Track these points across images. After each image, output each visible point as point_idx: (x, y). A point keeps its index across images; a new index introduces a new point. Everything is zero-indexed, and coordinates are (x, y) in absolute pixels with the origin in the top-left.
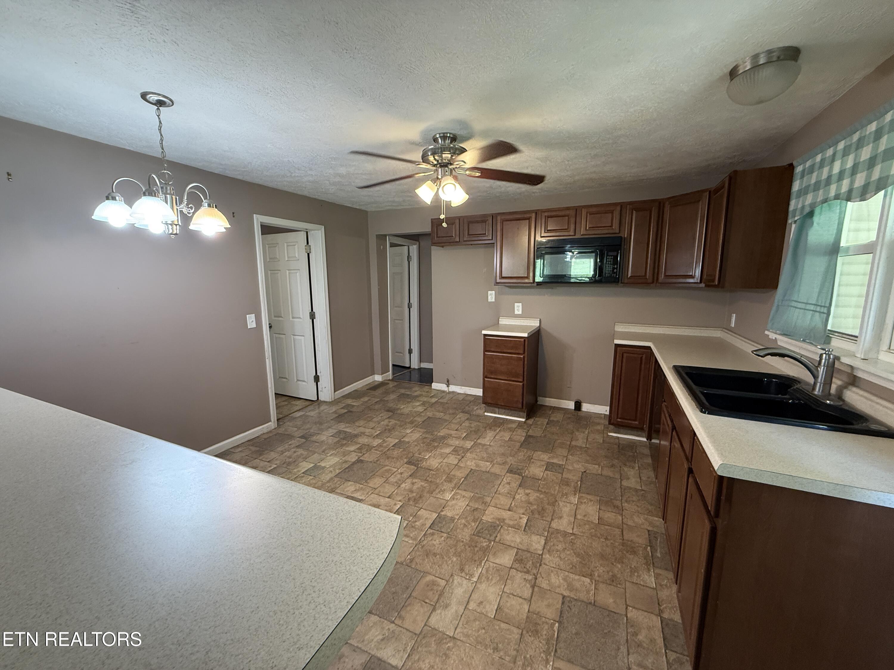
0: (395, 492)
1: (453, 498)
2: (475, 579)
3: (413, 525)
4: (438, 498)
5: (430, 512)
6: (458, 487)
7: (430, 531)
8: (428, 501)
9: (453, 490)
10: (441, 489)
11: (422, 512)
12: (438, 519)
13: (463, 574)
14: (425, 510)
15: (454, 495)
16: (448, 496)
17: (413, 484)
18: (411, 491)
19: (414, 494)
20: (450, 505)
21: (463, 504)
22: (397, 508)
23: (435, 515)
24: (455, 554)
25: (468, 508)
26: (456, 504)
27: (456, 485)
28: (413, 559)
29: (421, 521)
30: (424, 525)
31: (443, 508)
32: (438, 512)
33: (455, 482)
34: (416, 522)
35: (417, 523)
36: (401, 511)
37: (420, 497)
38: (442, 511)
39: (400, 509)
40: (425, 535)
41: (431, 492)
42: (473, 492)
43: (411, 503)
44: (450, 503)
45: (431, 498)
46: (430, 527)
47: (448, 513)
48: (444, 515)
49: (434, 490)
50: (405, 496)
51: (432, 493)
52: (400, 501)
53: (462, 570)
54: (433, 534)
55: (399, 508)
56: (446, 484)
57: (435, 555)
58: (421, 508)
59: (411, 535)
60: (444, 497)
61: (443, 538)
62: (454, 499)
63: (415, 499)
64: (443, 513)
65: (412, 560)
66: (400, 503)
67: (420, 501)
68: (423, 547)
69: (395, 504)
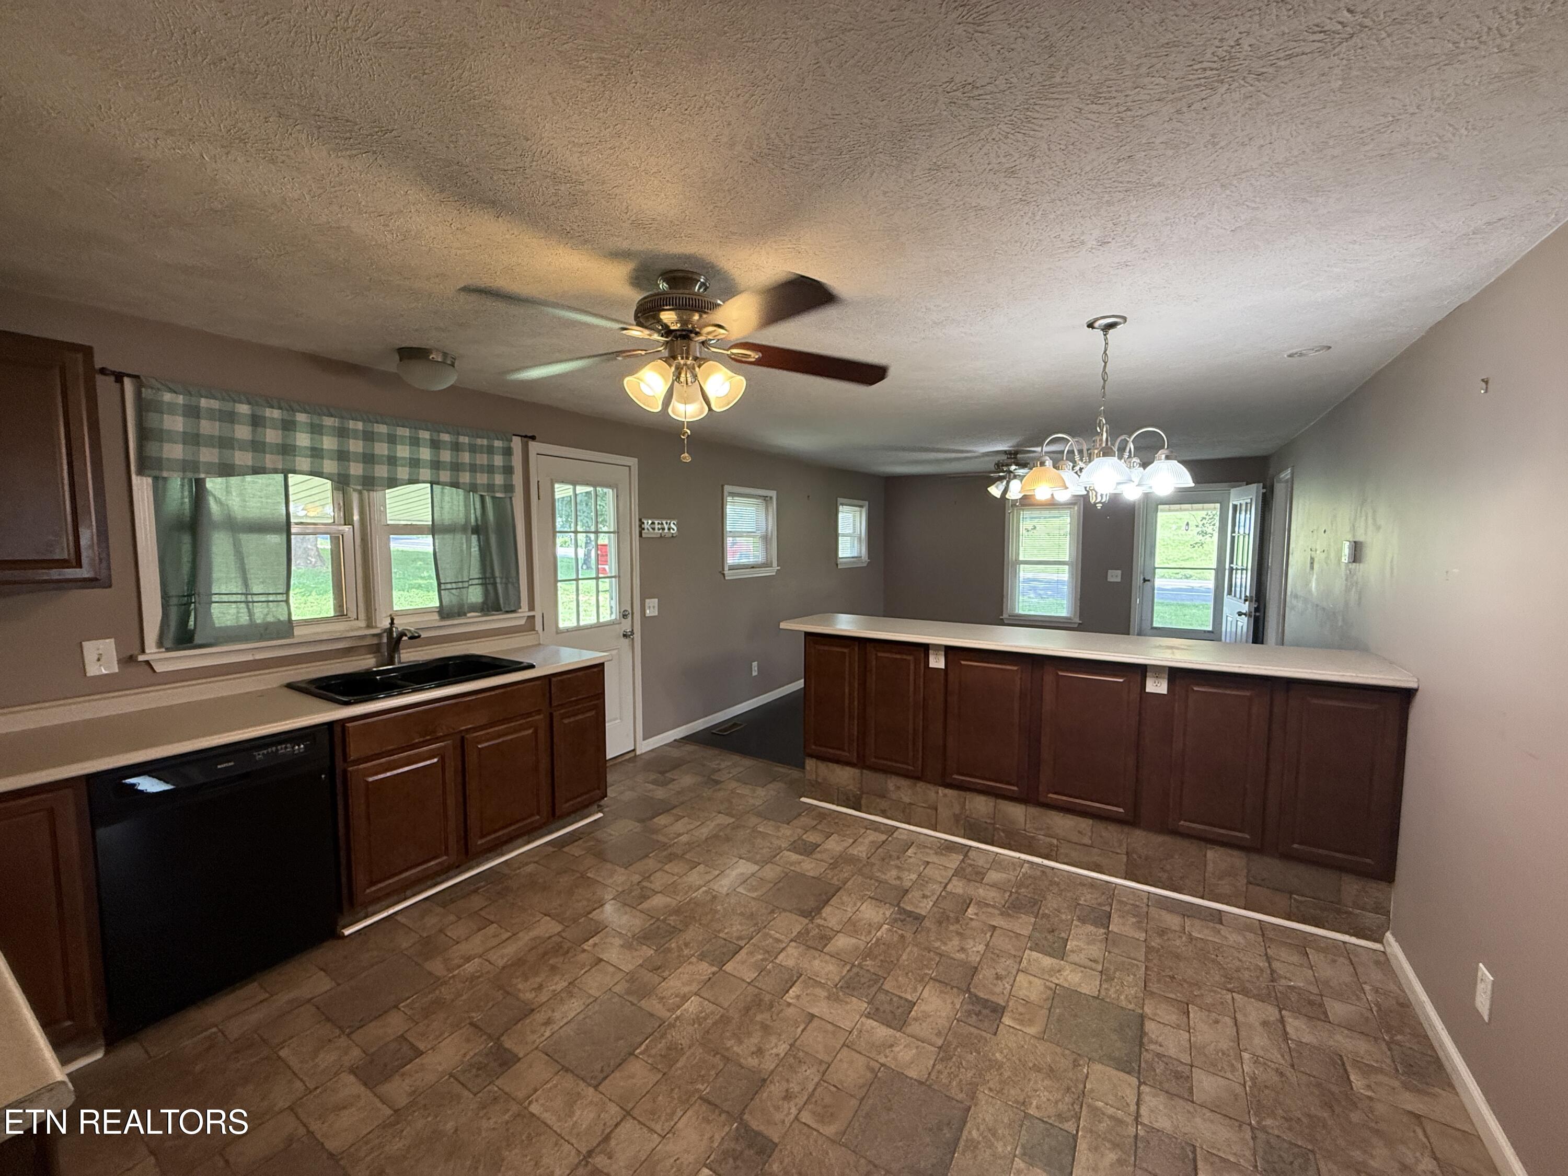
0: (799, 1030)
1: (685, 998)
2: (704, 888)
3: (767, 956)
4: (713, 1003)
5: (735, 973)
6: (663, 1027)
7: (742, 943)
8: (734, 997)
9: (677, 1018)
10: (700, 1025)
11: (750, 976)
12: (725, 960)
13: (714, 893)
14: (744, 980)
15: (679, 1007)
16: (692, 1006)
17: (759, 1052)
18: (766, 1029)
19: (759, 1018)
20: (695, 984)
21: (671, 983)
22: (794, 989)
23: (728, 967)
24: (716, 912)
25: (666, 974)
26: (684, 984)
27: (663, 1036)
28: (770, 913)
29: (753, 960)
30: (751, 953)
31: (710, 979)
32: (722, 972)
33: (662, 1045)
34: (762, 960)
35: (760, 957)
36: (787, 983)
37: (748, 1009)
38: (714, 974)
39: (789, 985)
40: (752, 939)
41: (724, 1020)
42: (640, 1007)
43: (767, 998)
44: (694, 987)
45: (726, 1006)
46: (741, 948)
47: (706, 969)
48: (713, 965)
49: (715, 1024)
50: (778, 1015)
51: (722, 1016)
52: (789, 1004)
53: (715, 897)
54: (740, 938)
55: (791, 987)
56: (683, 1042)
57: (742, 914)
58: (749, 983)
59: (771, 940)
60: (701, 1004)
61: (726, 931)
62: (685, 996)
63: (759, 1005)
64: (715, 969)
65: (773, 912)
66: (789, 1000)
67: (749, 999)
68: (756, 924)
69: (798, 997)
